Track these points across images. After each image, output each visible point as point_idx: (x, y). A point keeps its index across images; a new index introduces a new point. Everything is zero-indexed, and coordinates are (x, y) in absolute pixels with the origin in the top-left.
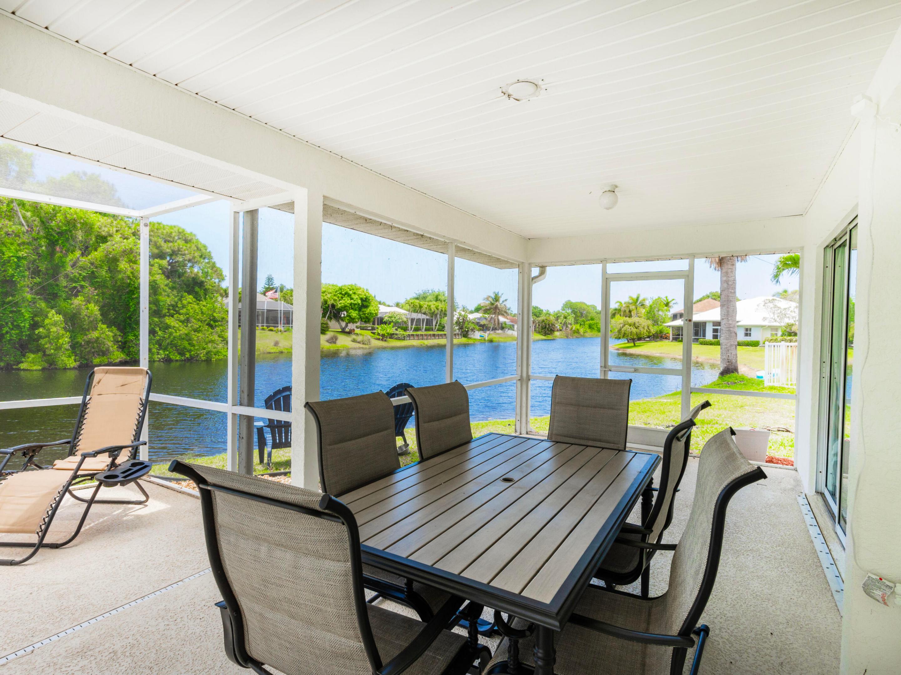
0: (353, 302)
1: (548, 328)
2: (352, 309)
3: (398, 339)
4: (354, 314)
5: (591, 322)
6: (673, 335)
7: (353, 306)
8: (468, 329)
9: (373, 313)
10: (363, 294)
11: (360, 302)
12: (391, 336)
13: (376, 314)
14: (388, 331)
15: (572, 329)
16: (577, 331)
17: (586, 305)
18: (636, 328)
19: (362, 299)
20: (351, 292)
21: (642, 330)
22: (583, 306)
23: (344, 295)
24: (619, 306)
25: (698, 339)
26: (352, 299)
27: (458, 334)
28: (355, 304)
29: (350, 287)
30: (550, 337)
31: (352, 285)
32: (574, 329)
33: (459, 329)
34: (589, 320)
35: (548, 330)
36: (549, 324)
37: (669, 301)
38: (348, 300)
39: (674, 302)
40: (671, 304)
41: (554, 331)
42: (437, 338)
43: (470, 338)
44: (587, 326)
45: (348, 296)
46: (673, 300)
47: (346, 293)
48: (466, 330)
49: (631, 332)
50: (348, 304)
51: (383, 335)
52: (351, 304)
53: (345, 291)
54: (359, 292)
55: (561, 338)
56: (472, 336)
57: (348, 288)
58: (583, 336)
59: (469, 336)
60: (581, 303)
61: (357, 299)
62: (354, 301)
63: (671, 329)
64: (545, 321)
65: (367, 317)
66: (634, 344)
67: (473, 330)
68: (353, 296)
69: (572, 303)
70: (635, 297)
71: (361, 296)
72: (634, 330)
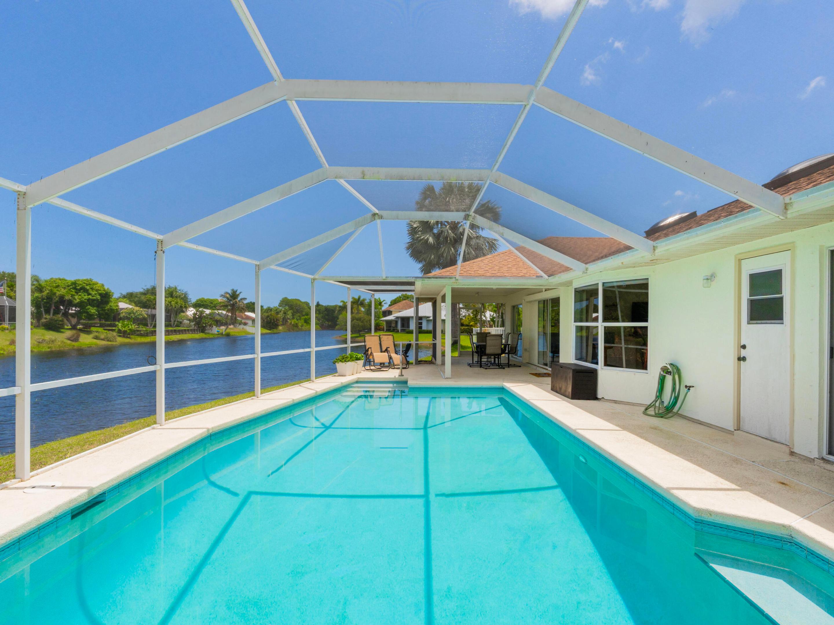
0: (91, 298)
1: (273, 323)
2: (90, 305)
3: (141, 335)
4: (93, 310)
5: (306, 317)
6: (386, 327)
7: (91, 302)
8: (205, 324)
9: (114, 310)
10: (102, 289)
11: (99, 297)
12: (133, 332)
13: (117, 309)
14: (130, 327)
15: (291, 323)
16: (296, 325)
17: (301, 302)
18: (362, 322)
19: (100, 295)
20: (88, 287)
21: (366, 323)
22: (298, 303)
23: (79, 291)
24: (343, 304)
25: (405, 330)
26: (89, 294)
27: (194, 330)
28: (94, 300)
29: (86, 282)
30: (275, 331)
31: (87, 280)
32: (293, 323)
33: (195, 325)
34: (303, 316)
35: (273, 324)
36: (274, 320)
37: (381, 301)
38: (85, 295)
39: (384, 302)
40: (383, 303)
41: (278, 325)
42: (178, 333)
43: (209, 333)
44: (303, 321)
45: (84, 291)
46: (384, 301)
47: (81, 289)
48: (204, 325)
49: (358, 325)
50: (85, 299)
51: (125, 332)
52: (89, 300)
53: (80, 286)
54: (96, 287)
55: (285, 331)
56: (210, 331)
57: (84, 283)
58: (301, 330)
59: (206, 331)
60: (296, 300)
61: (96, 294)
62: (93, 296)
63: (385, 323)
64: (270, 316)
65: (107, 314)
66: (360, 334)
67: (211, 326)
68: (91, 292)
69: (289, 300)
70: (357, 297)
71: (100, 292)
72: (361, 324)
